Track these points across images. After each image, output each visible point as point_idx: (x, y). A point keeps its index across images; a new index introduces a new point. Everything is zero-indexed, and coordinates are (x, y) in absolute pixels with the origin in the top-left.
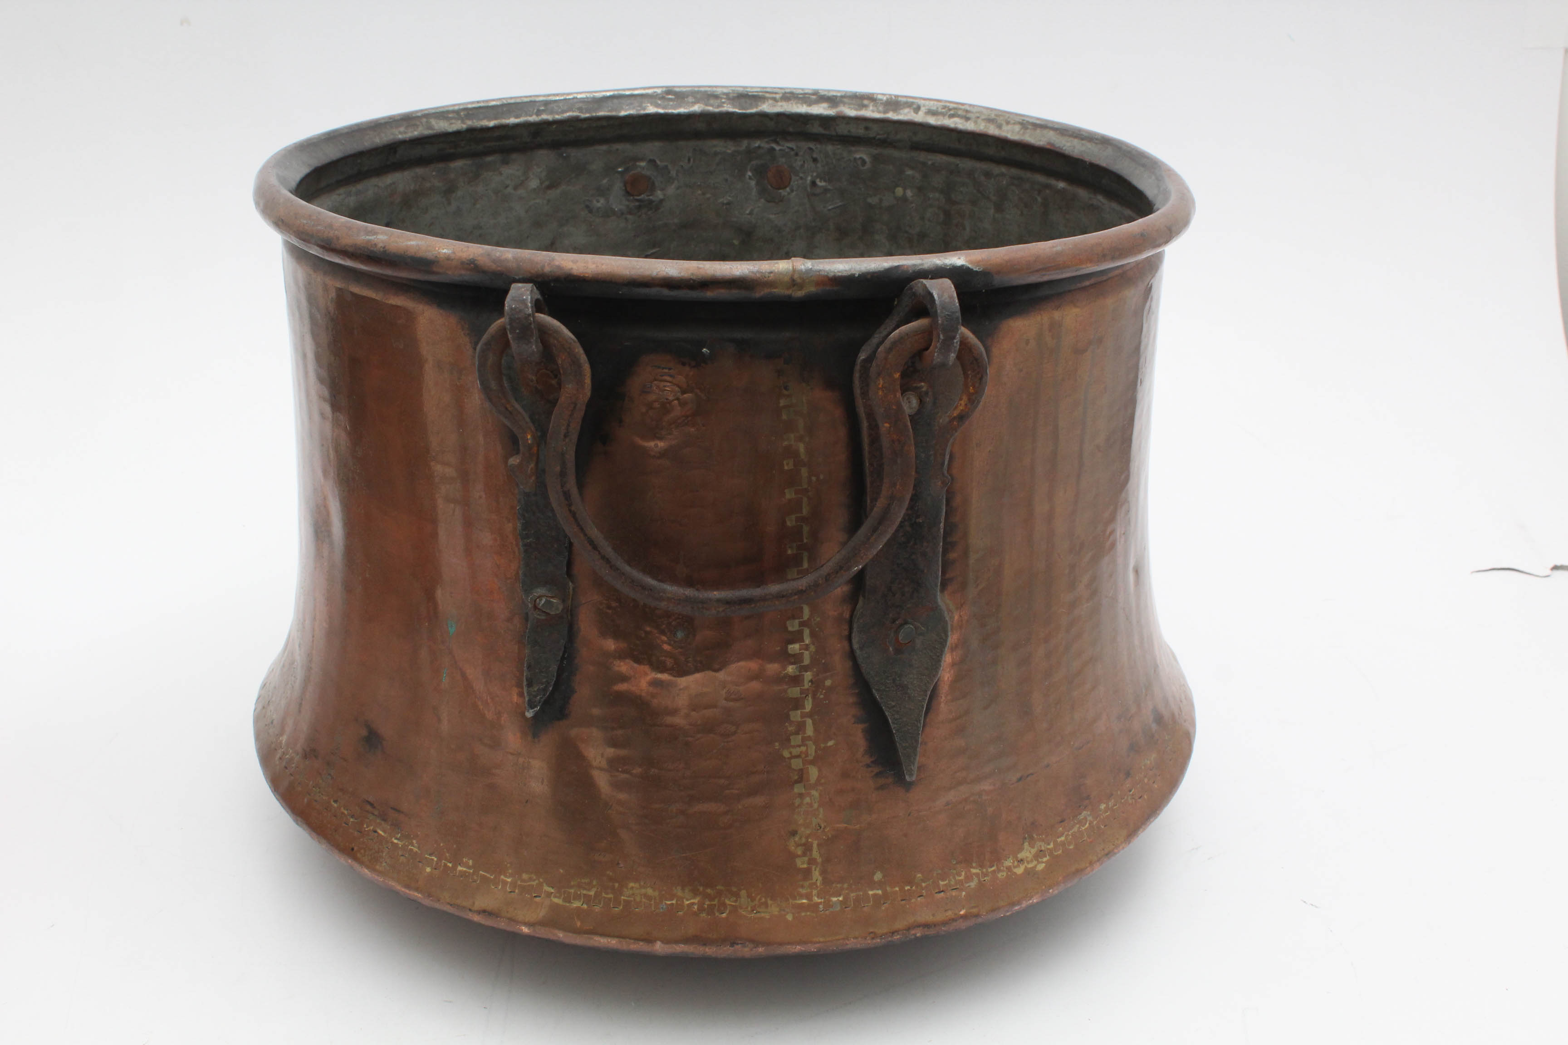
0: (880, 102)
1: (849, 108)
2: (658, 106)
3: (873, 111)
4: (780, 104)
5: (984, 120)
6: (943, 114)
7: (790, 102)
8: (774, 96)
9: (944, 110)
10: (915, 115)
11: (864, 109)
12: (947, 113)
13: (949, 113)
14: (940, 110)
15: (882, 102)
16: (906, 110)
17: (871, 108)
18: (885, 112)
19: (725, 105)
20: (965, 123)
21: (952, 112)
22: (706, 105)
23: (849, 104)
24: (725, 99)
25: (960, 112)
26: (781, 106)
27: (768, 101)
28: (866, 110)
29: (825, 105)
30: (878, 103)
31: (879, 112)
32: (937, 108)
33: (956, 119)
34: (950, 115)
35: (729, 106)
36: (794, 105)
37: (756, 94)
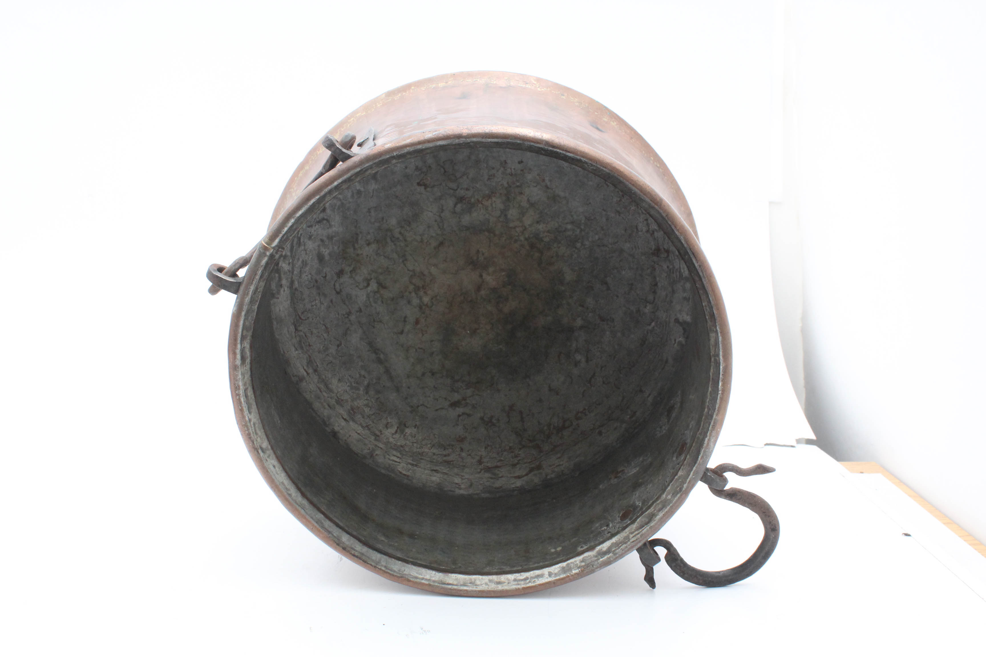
0: (575, 568)
1: (590, 556)
2: (680, 477)
3: (576, 561)
4: (628, 533)
5: (505, 583)
6: (532, 578)
7: (623, 538)
8: (633, 535)
9: (534, 580)
10: (549, 571)
11: (581, 560)
12: (530, 579)
13: (529, 580)
14: (536, 579)
15: (574, 569)
16: (556, 571)
17: (578, 562)
18: (568, 564)
19: (653, 510)
20: (515, 577)
21: (528, 581)
22: (661, 502)
23: (591, 558)
24: (656, 513)
25: (522, 582)
26: (626, 533)
27: (635, 530)
28: (580, 560)
29: (604, 549)
30: (576, 567)
31: (571, 563)
32: (538, 580)
33: (522, 578)
34: (528, 579)
35: (651, 511)
36: (620, 538)
37: (643, 528)
